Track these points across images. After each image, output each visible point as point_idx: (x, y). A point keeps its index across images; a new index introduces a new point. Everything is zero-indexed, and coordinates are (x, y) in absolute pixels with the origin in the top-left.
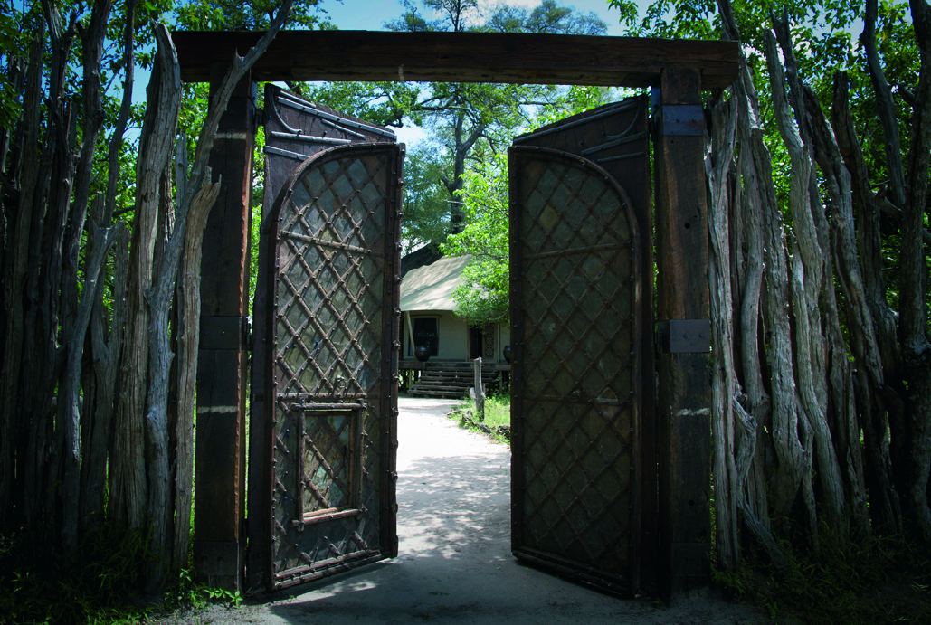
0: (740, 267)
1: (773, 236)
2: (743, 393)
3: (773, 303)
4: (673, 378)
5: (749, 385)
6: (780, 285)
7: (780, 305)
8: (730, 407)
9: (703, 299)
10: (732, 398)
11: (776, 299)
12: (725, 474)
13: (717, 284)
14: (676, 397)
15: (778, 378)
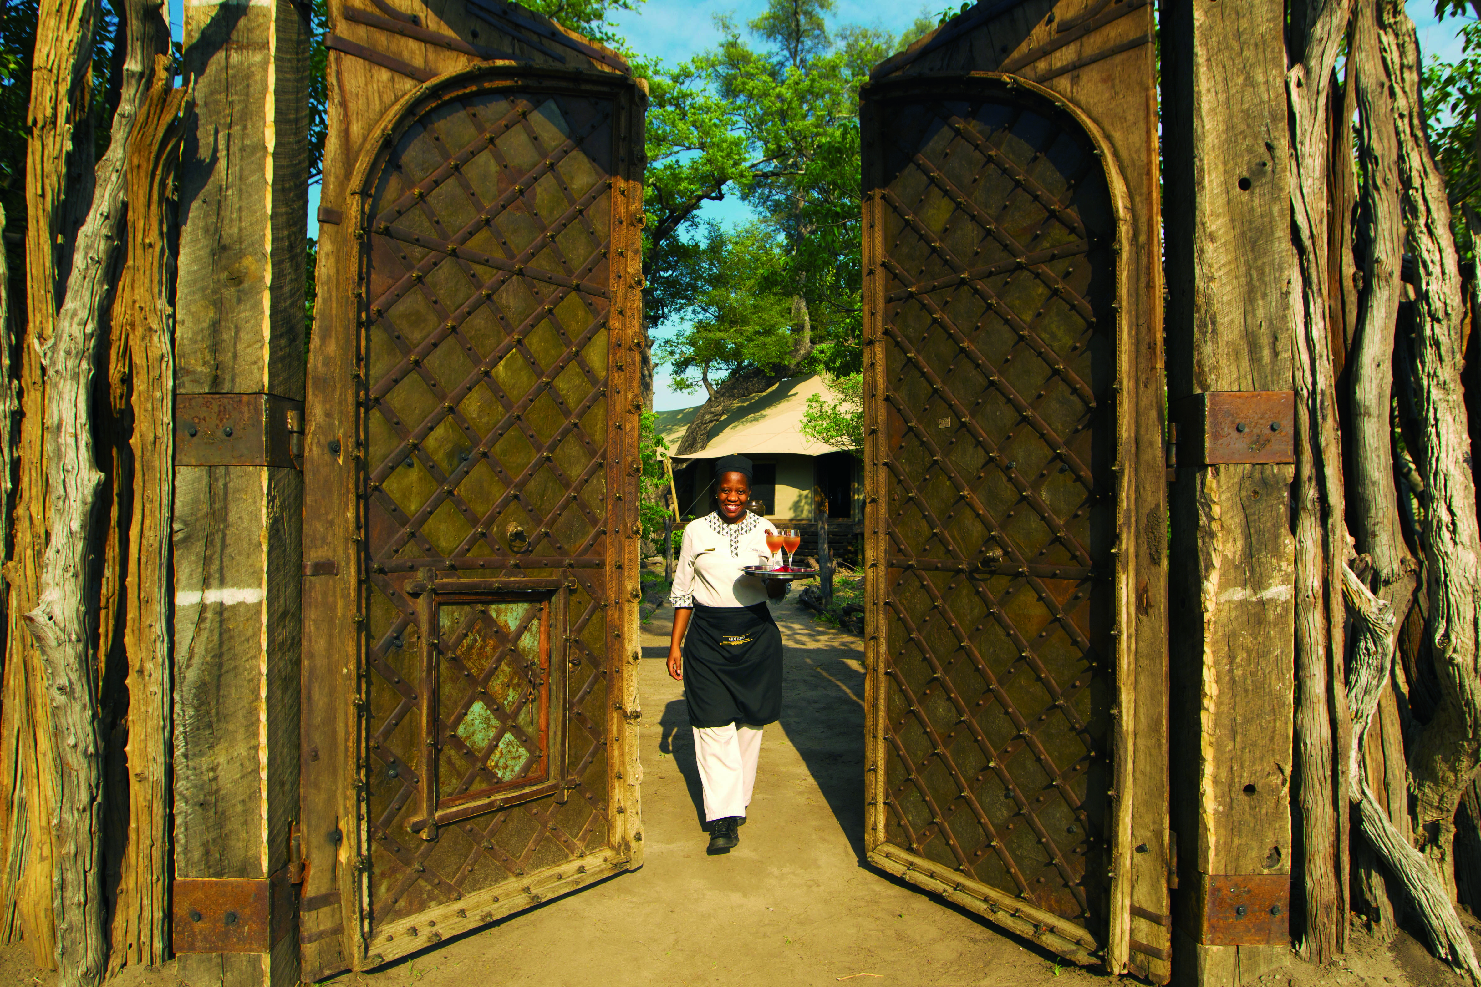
0: (1348, 284)
1: (1428, 210)
2: (1359, 552)
3: (1430, 353)
4: (1211, 519)
5: (1374, 535)
6: (1447, 314)
7: (1447, 358)
8: (1338, 586)
9: (1280, 347)
10: (1341, 564)
11: (1437, 344)
12: (1326, 732)
13: (1307, 314)
14: (1217, 561)
15: (1446, 517)
